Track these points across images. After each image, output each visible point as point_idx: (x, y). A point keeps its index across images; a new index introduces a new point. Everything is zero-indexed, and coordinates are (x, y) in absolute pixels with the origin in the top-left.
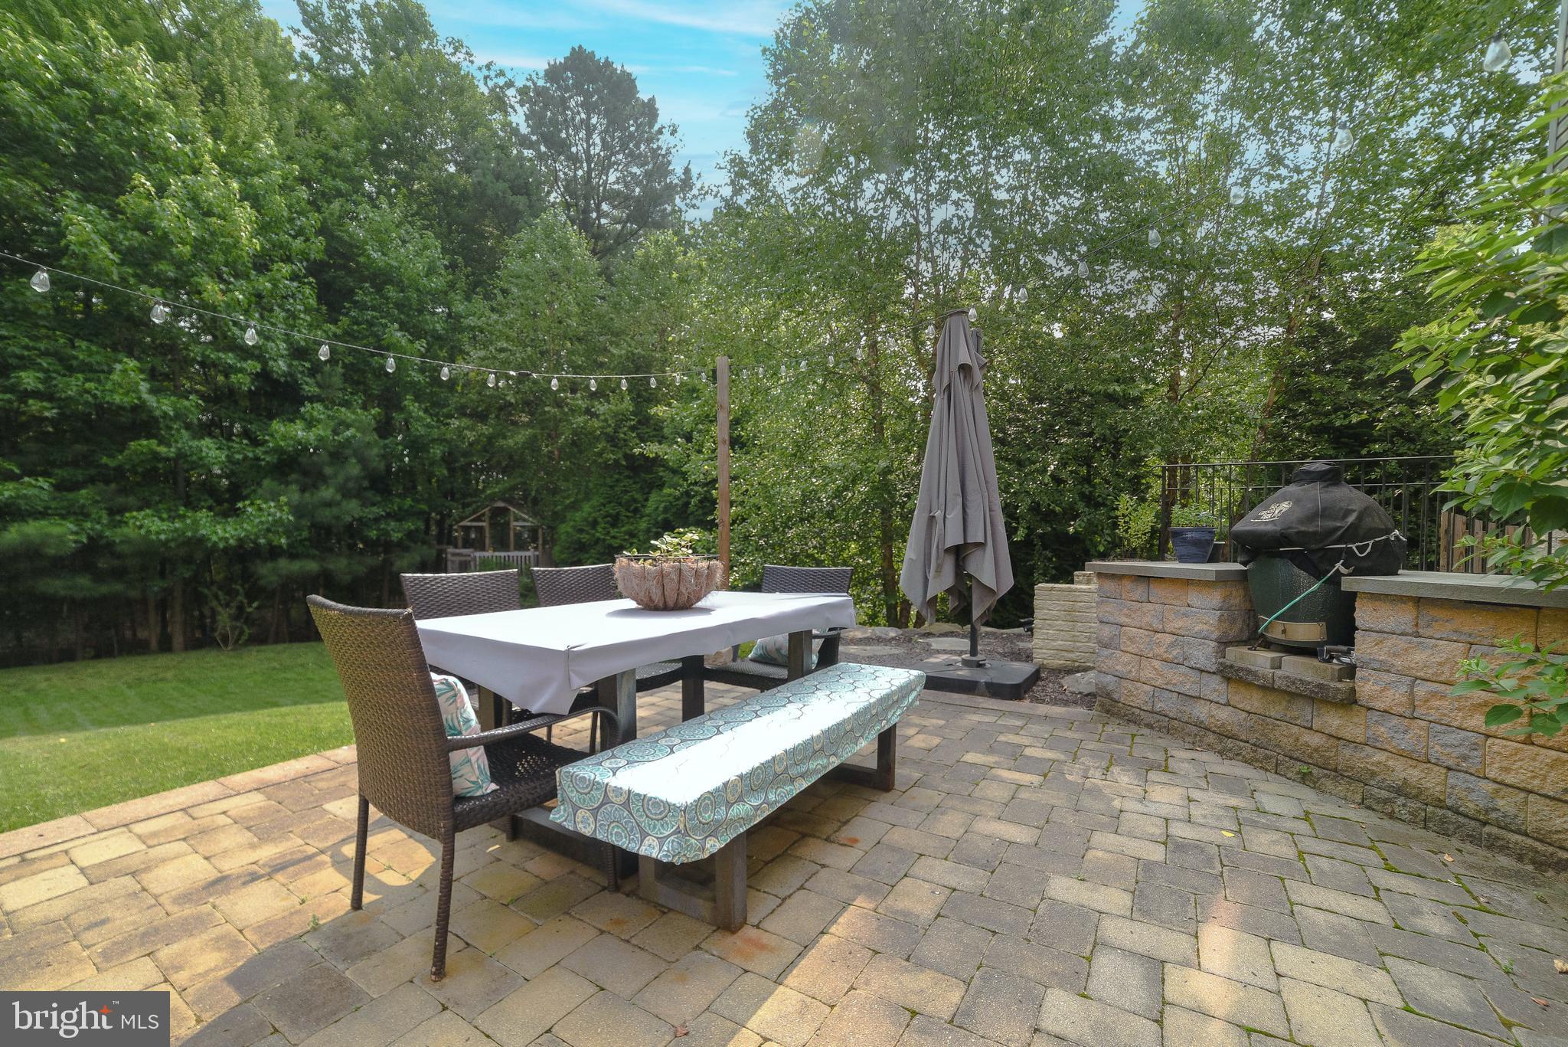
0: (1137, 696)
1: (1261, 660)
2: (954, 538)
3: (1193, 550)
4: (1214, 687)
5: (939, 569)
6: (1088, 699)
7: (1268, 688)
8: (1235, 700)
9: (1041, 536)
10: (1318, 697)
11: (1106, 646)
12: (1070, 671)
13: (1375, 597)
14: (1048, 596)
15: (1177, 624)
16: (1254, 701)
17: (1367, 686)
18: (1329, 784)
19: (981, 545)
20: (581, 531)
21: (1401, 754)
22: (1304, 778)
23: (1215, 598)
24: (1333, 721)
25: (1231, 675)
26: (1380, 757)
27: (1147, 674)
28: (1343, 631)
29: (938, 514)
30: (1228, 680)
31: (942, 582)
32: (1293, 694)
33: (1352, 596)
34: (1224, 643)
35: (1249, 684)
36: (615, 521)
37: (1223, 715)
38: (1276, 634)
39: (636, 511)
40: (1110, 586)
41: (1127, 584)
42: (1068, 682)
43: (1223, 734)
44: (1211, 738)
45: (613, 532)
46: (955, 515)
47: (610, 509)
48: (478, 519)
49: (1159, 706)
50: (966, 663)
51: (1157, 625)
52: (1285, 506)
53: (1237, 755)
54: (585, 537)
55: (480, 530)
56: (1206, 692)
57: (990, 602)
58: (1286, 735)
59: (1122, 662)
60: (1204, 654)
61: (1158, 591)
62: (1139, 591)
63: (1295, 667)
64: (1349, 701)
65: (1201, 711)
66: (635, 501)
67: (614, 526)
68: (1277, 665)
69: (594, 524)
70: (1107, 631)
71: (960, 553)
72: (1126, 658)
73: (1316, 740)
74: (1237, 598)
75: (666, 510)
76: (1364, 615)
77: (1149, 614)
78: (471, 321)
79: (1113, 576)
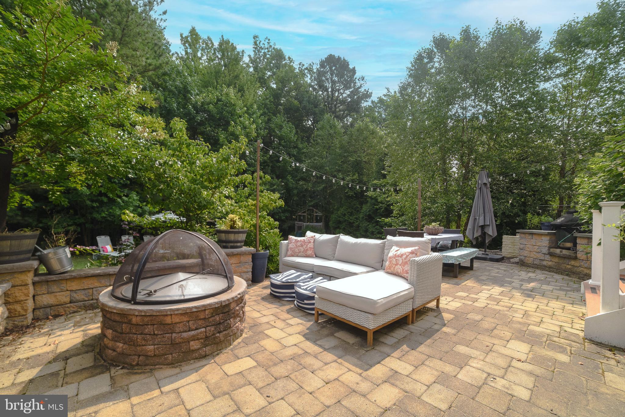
0: (530, 261)
1: (558, 251)
2: (481, 223)
3: (547, 228)
4: (548, 257)
5: (477, 231)
6: (517, 263)
7: (559, 257)
8: (552, 260)
9: (505, 222)
10: (569, 258)
11: (522, 249)
12: (513, 258)
13: (580, 237)
14: (507, 239)
15: (539, 244)
16: (556, 260)
17: (579, 255)
18: (572, 276)
19: (489, 225)
20: (340, 217)
21: (586, 268)
22: (567, 275)
23: (548, 238)
24: (573, 262)
25: (551, 254)
26: (582, 269)
27: (532, 255)
28: (575, 244)
29: (477, 218)
30: (551, 255)
31: (478, 234)
32: (564, 257)
33: (576, 237)
34: (550, 248)
35: (555, 256)
36: (351, 214)
37: (550, 263)
38: (561, 246)
39: (358, 211)
40: (523, 235)
41: (527, 235)
42: (511, 260)
43: (550, 267)
44: (547, 269)
45: (351, 218)
46: (482, 218)
47: (349, 210)
48: (303, 213)
49: (535, 263)
50: (483, 254)
51: (534, 244)
52: (563, 219)
53: (553, 272)
54: (341, 219)
55: (304, 216)
56: (546, 259)
57: (491, 239)
58: (563, 266)
59: (526, 253)
60: (545, 250)
61: (534, 236)
62: (530, 237)
63: (565, 252)
64: (576, 258)
65: (545, 263)
66: (358, 207)
67: (351, 215)
68: (561, 252)
69: (345, 215)
70: (522, 246)
71: (483, 227)
72: (527, 252)
73: (569, 267)
74: (554, 238)
75: (369, 211)
76: (578, 241)
77: (533, 241)
78: (305, 150)
79: (524, 233)
